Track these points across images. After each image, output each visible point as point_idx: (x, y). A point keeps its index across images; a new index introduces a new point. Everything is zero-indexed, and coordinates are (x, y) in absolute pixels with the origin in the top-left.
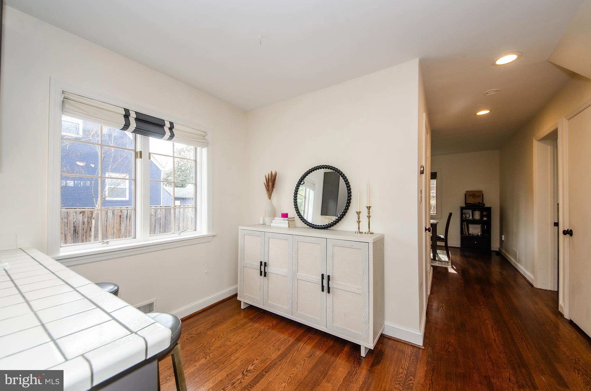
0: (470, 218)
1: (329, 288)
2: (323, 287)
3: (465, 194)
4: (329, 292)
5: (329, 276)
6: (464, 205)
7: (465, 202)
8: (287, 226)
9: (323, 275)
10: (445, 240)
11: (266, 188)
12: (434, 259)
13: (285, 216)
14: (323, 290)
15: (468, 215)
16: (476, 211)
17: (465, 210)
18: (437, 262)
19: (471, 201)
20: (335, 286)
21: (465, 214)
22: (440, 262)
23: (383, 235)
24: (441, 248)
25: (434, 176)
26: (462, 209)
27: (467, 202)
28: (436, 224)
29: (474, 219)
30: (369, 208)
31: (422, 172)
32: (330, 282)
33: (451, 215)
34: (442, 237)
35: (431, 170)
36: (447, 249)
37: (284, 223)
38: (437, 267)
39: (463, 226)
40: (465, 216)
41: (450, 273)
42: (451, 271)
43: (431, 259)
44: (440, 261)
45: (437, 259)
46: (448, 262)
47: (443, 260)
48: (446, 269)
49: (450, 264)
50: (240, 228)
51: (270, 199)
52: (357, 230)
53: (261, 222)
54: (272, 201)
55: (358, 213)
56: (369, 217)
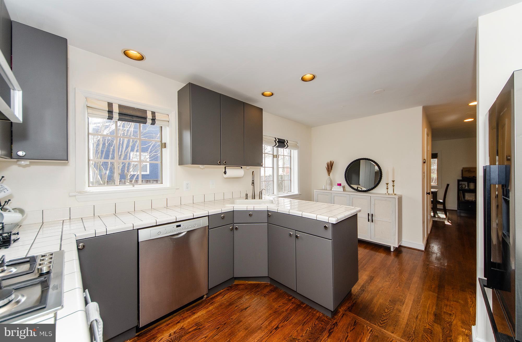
0: (466, 188)
1: (372, 220)
2: (369, 219)
3: (462, 170)
4: (372, 222)
5: (372, 214)
6: (461, 178)
7: (461, 176)
8: (342, 190)
9: (368, 214)
10: (444, 204)
11: (327, 170)
12: (434, 216)
13: (340, 185)
14: (369, 221)
15: (464, 186)
16: (471, 183)
17: (461, 182)
18: (437, 218)
19: (467, 175)
20: (376, 219)
21: (461, 185)
22: (439, 219)
23: (402, 195)
24: (440, 210)
25: (434, 156)
26: (459, 181)
27: (463, 176)
28: (437, 192)
29: (469, 189)
30: (393, 181)
31: (424, 162)
32: (373, 217)
33: (448, 185)
34: (441, 201)
35: (432, 152)
36: (445, 211)
37: (341, 189)
38: (436, 221)
39: (460, 194)
40: (461, 186)
41: (446, 224)
42: (447, 223)
43: (432, 216)
44: (439, 217)
45: (436, 216)
46: (445, 219)
47: (441, 217)
48: (444, 222)
49: (447, 219)
50: (315, 191)
51: (329, 176)
52: (386, 192)
53: (323, 188)
54: (330, 177)
55: (387, 184)
56: (393, 186)
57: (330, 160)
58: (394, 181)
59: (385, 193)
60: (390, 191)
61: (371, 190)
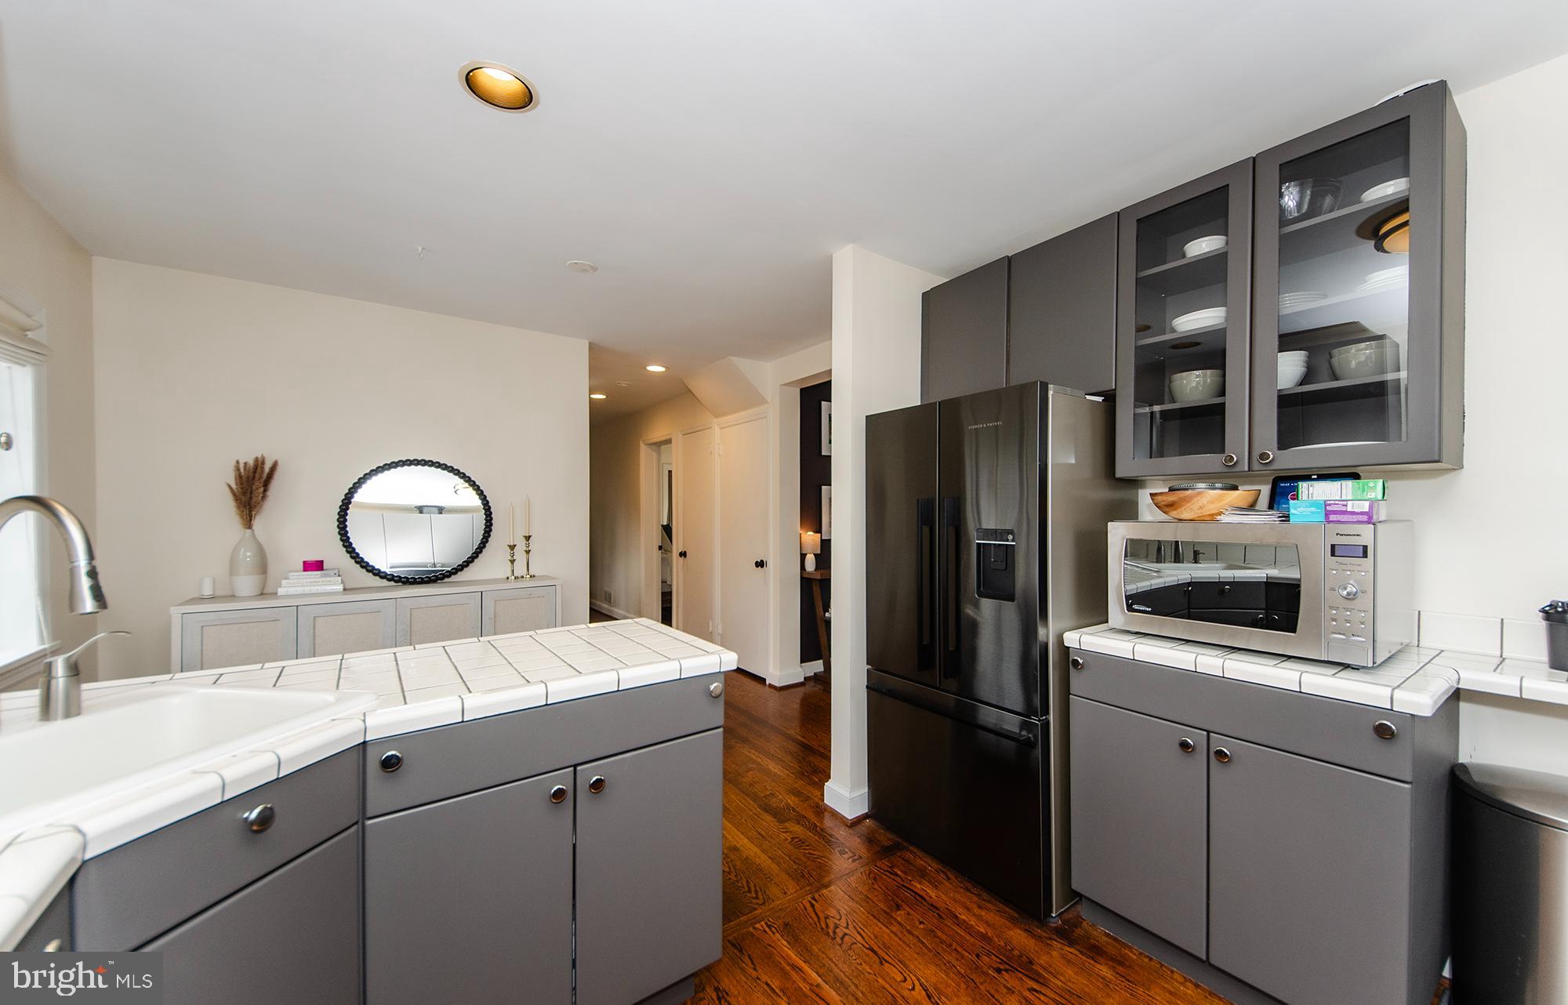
8: (339, 587)
11: (236, 497)
13: (317, 566)
30: (528, 538)
37: (314, 584)
51: (250, 526)
52: (509, 574)
53: (207, 591)
54: (256, 533)
55: (512, 547)
56: (528, 552)
57: (254, 457)
58: (530, 537)
59: (505, 577)
60: (520, 569)
61: (455, 573)
